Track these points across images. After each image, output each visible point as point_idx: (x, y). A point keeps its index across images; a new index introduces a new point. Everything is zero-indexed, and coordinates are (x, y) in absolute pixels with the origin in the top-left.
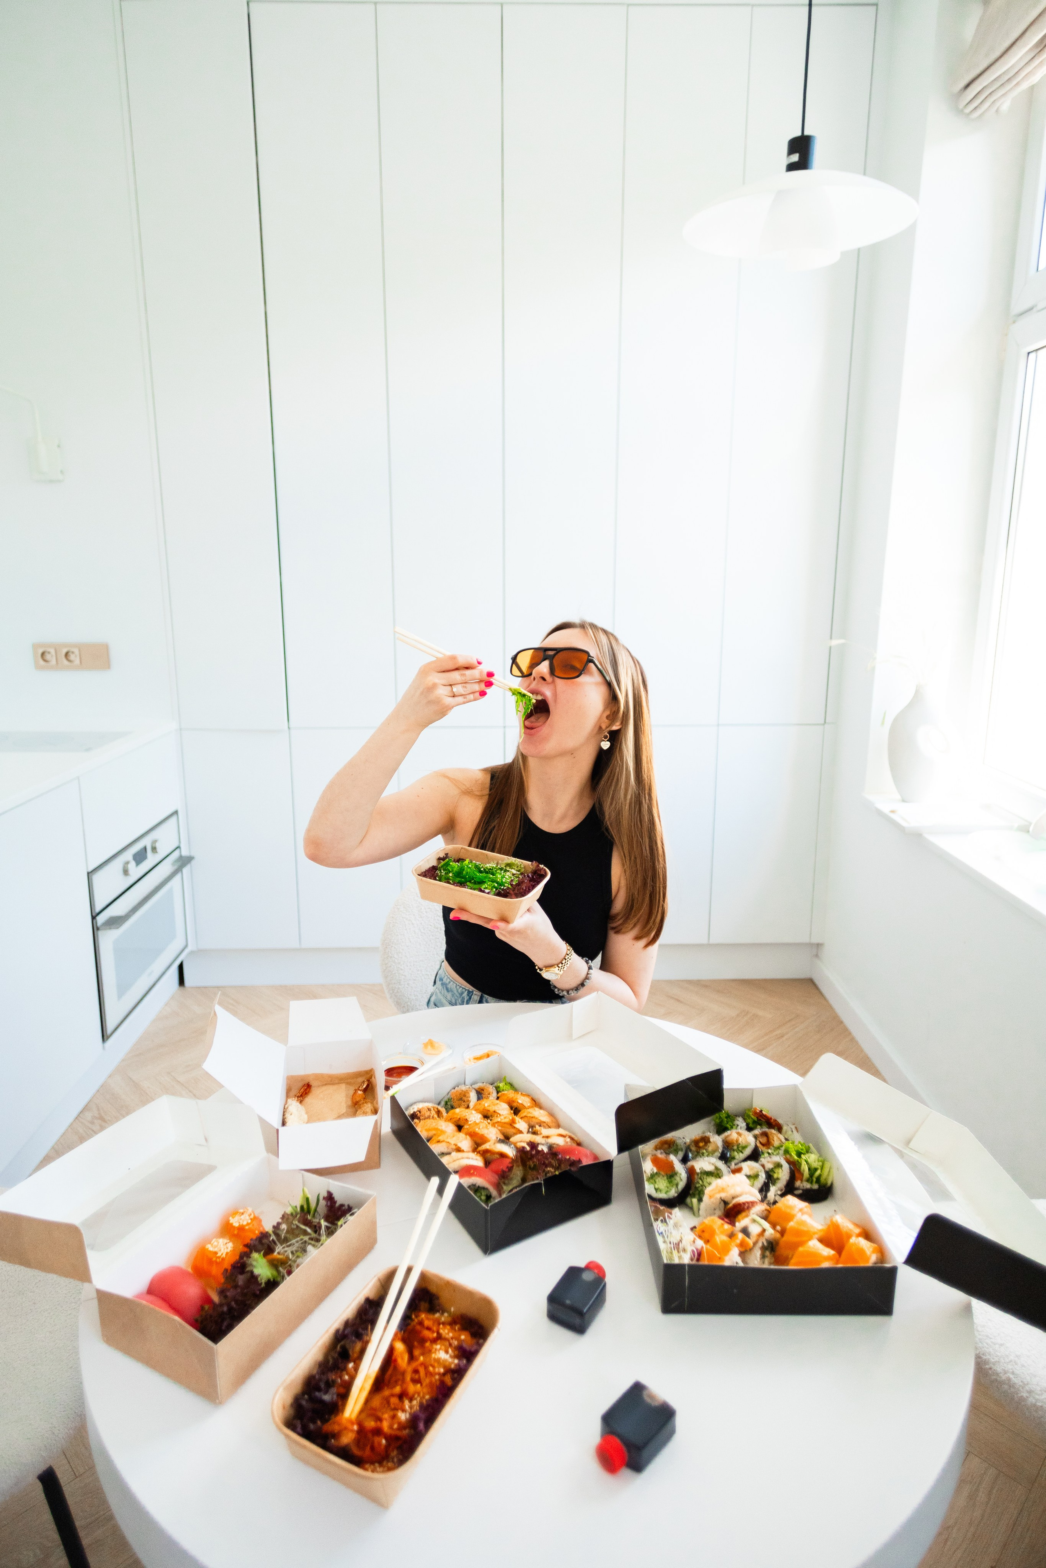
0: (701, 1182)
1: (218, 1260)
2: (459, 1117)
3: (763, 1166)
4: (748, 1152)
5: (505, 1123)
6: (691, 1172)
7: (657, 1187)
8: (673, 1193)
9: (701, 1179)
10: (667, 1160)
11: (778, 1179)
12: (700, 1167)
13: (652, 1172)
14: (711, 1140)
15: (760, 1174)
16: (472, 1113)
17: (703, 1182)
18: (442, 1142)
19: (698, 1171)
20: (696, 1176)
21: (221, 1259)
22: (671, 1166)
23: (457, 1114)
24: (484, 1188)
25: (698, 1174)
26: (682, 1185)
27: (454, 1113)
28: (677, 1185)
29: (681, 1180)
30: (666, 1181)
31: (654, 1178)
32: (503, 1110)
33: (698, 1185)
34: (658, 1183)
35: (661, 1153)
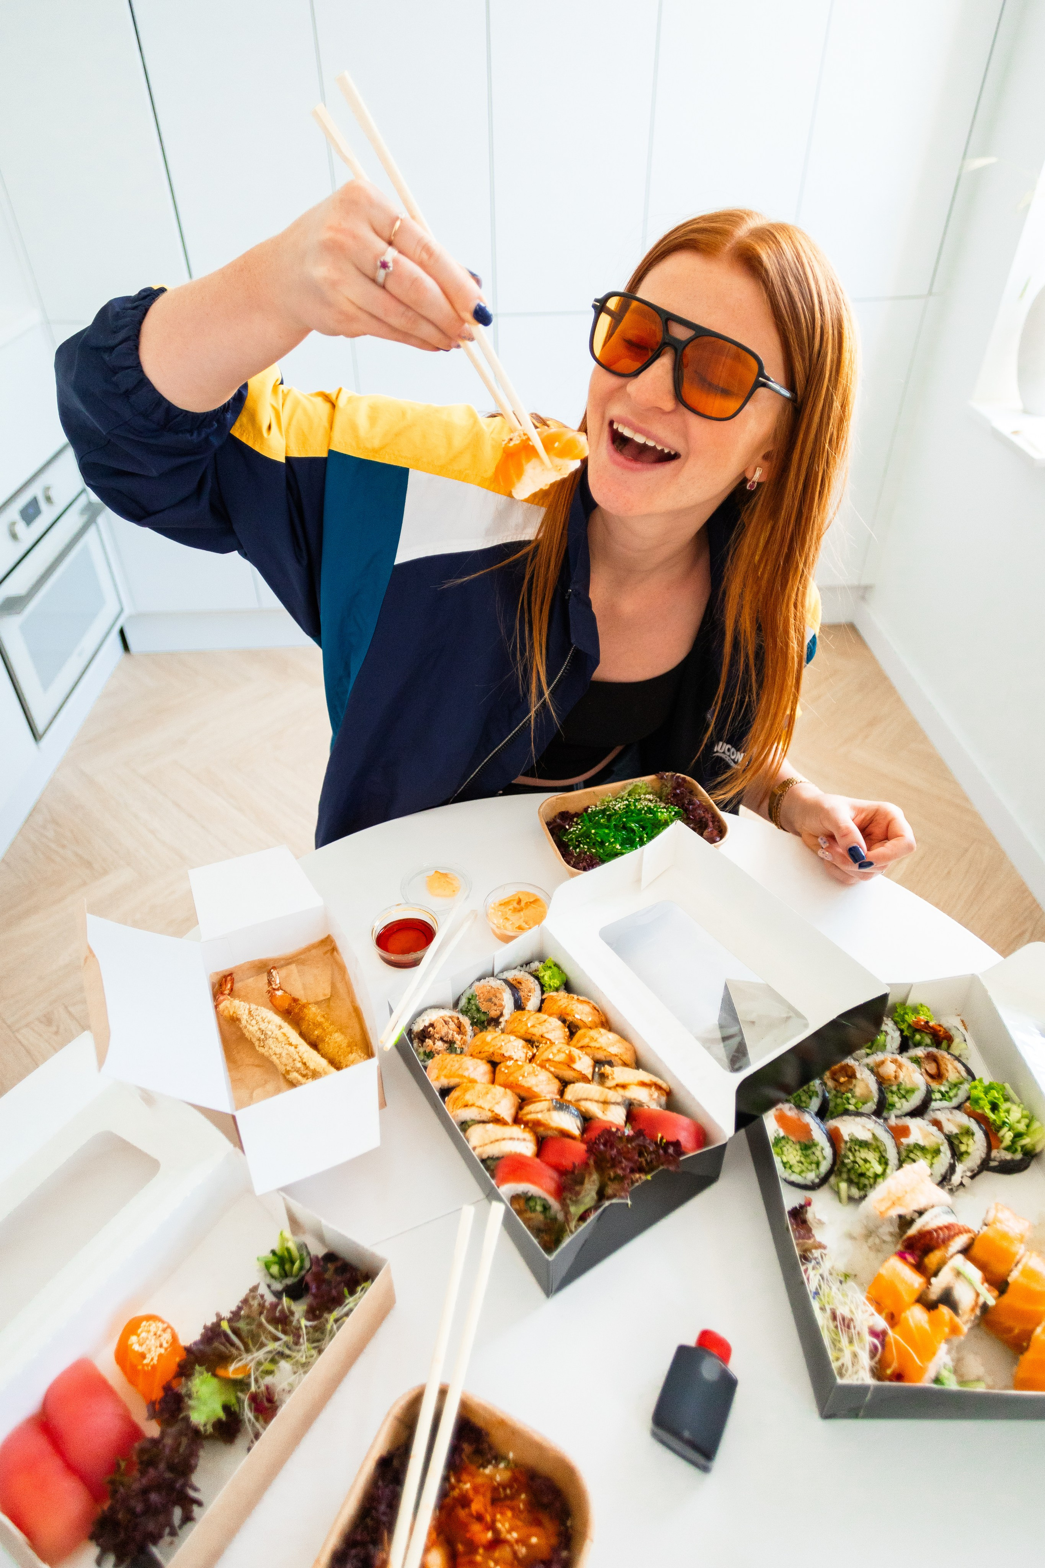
0: (851, 1158)
1: (146, 1368)
2: (491, 1050)
3: (937, 1123)
4: (915, 1100)
5: (560, 1063)
6: (834, 1138)
7: (785, 1160)
8: (811, 1177)
9: (850, 1150)
10: (799, 1119)
11: (967, 1153)
12: (849, 1132)
13: (776, 1135)
14: (858, 1075)
15: (942, 1149)
16: (510, 1041)
17: (854, 1156)
18: (472, 1105)
19: (846, 1138)
20: (843, 1145)
21: (150, 1368)
22: (807, 1130)
23: (488, 1044)
24: (540, 1198)
25: (846, 1142)
26: (825, 1167)
27: (484, 1042)
28: (818, 1164)
29: (824, 1158)
30: (799, 1153)
31: (780, 1145)
32: (554, 1030)
33: (846, 1161)
34: (785, 1153)
35: (790, 1109)
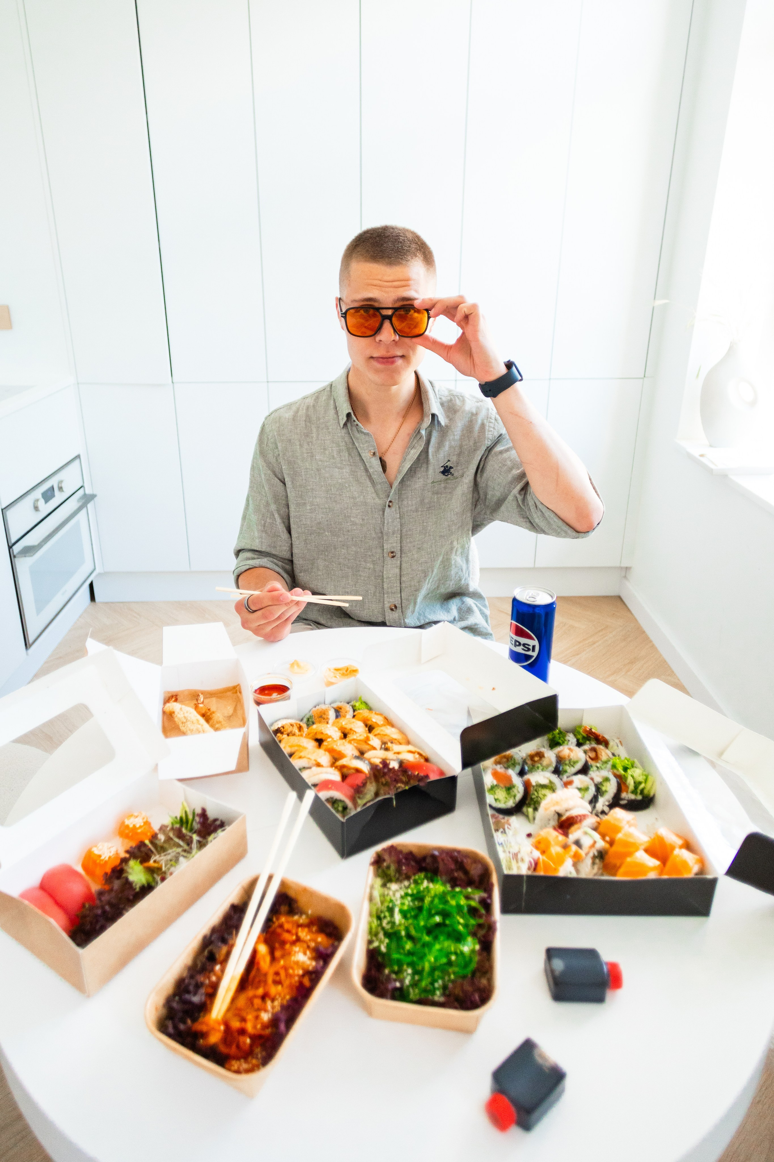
0: (536, 793)
1: (102, 862)
2: (318, 733)
3: (592, 779)
4: (579, 766)
5: (360, 740)
6: (527, 785)
7: (496, 797)
8: (510, 803)
9: (536, 791)
10: (506, 774)
11: (606, 791)
12: (535, 780)
13: (492, 785)
14: (546, 755)
15: (590, 787)
16: (330, 730)
17: (538, 793)
18: (303, 757)
19: (534, 784)
20: (532, 789)
21: (104, 862)
22: (509, 779)
23: (316, 730)
24: (341, 801)
25: (533, 787)
26: (519, 796)
27: (314, 729)
28: (515, 796)
29: (519, 792)
30: (505, 792)
31: (494, 790)
32: (359, 728)
33: (533, 797)
34: (497, 794)
35: (501, 768)
